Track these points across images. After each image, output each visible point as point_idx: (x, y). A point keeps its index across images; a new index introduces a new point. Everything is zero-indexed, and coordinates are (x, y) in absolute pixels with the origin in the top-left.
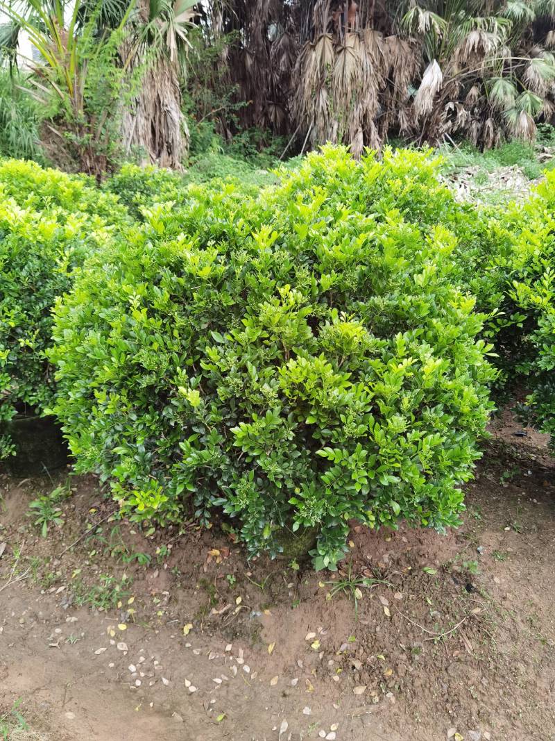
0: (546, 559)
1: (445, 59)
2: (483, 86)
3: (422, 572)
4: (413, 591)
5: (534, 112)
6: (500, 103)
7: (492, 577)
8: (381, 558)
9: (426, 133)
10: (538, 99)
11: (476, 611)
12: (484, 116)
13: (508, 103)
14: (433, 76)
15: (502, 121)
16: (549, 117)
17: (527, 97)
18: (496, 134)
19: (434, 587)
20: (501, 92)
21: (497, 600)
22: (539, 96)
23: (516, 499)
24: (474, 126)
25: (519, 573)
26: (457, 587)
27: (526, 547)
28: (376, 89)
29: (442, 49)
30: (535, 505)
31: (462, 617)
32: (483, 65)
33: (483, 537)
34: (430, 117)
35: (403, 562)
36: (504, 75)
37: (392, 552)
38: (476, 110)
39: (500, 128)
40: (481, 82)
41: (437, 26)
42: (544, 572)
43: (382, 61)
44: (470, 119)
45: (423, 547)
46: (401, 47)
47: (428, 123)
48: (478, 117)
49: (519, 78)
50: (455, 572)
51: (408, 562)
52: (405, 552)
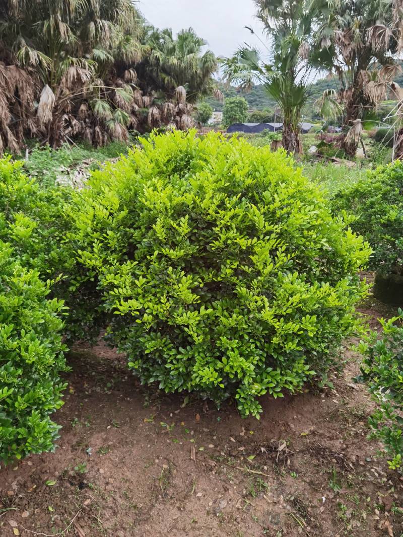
0: (135, 442)
1: (55, 85)
2: (89, 104)
3: (45, 486)
4: (38, 504)
5: (126, 123)
6: (102, 116)
7: (98, 470)
8: (10, 487)
9: (52, 136)
10: (126, 114)
11: (87, 502)
12: (93, 124)
13: (107, 116)
14: (48, 96)
15: (106, 128)
16: (135, 126)
17: (119, 112)
18: (103, 137)
19: (55, 495)
20: (101, 109)
21: (102, 488)
22: (126, 112)
23: (115, 402)
24: (88, 131)
25: (117, 459)
26: (72, 488)
27: (122, 437)
28: (5, 103)
29: (52, 77)
30: (129, 402)
31: (76, 512)
32: (84, 90)
33: (92, 439)
34: (52, 124)
35: (29, 484)
36: (101, 98)
37: (20, 478)
38: (87, 120)
39: (105, 133)
40: (87, 102)
41: (44, 61)
42: (134, 452)
43: (7, 83)
44: (84, 126)
45: (46, 464)
46: (20, 74)
47: (52, 129)
48: (89, 125)
49: (112, 100)
50: (70, 476)
51: (33, 482)
52: (30, 474)
